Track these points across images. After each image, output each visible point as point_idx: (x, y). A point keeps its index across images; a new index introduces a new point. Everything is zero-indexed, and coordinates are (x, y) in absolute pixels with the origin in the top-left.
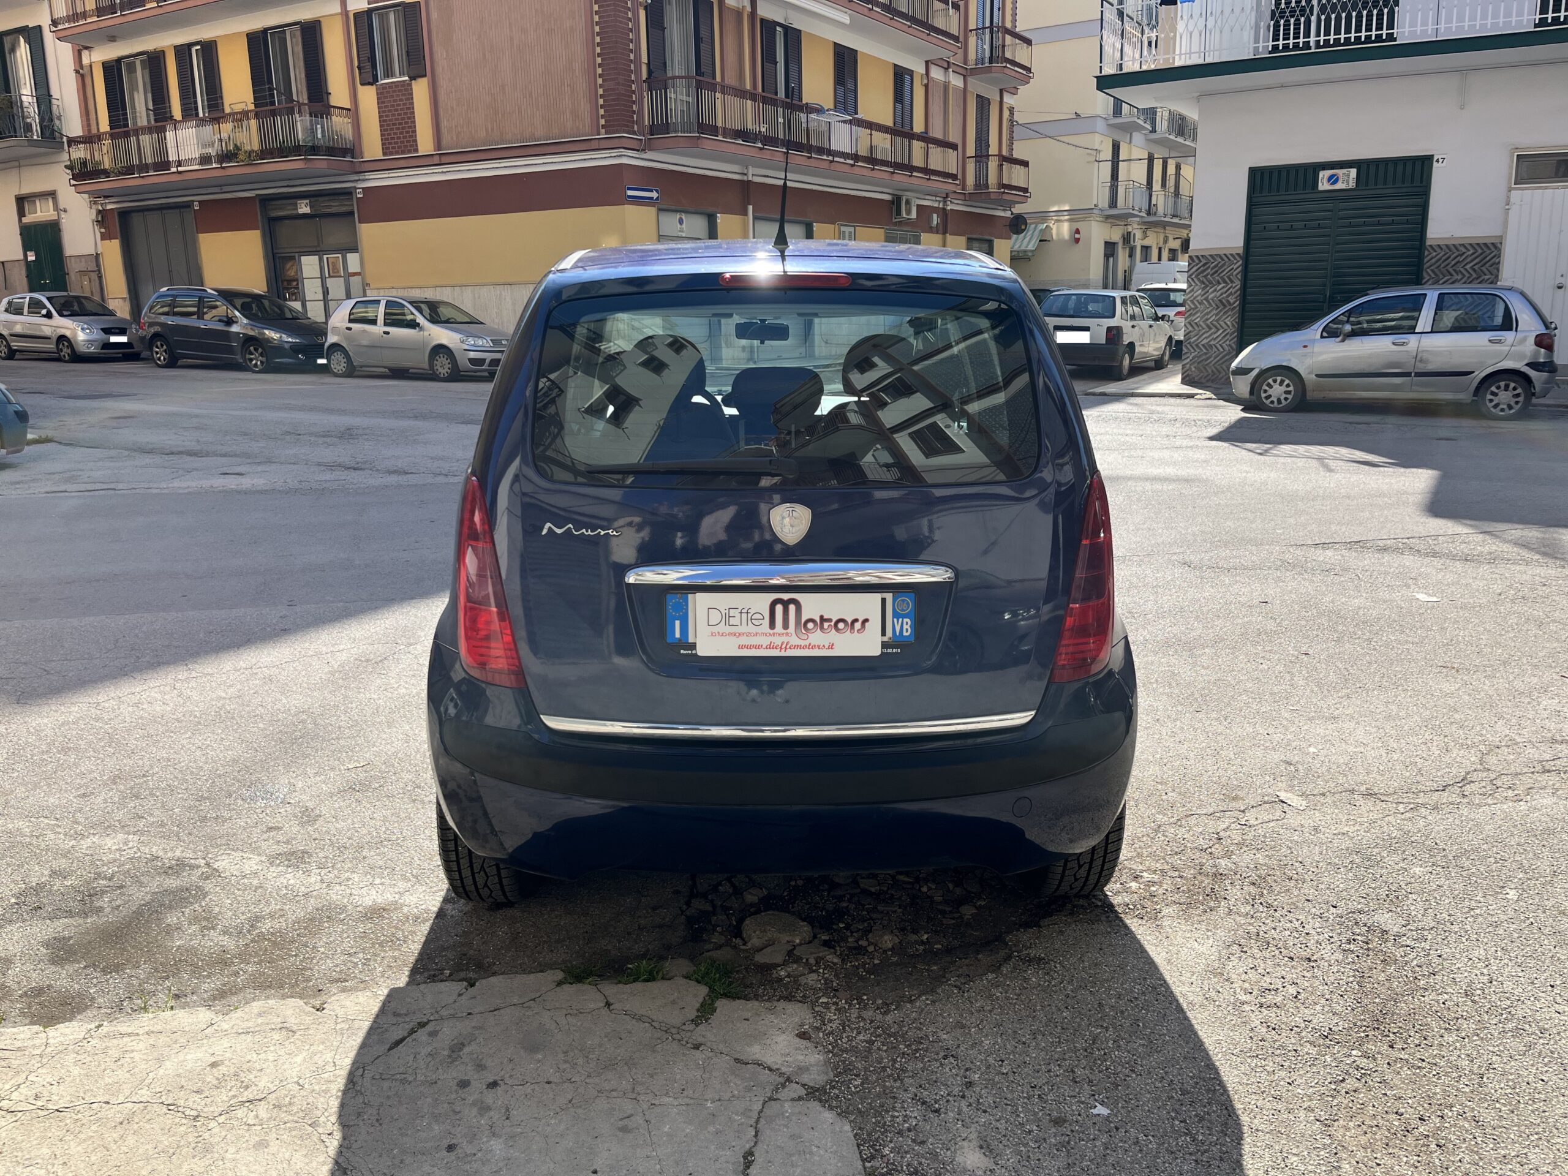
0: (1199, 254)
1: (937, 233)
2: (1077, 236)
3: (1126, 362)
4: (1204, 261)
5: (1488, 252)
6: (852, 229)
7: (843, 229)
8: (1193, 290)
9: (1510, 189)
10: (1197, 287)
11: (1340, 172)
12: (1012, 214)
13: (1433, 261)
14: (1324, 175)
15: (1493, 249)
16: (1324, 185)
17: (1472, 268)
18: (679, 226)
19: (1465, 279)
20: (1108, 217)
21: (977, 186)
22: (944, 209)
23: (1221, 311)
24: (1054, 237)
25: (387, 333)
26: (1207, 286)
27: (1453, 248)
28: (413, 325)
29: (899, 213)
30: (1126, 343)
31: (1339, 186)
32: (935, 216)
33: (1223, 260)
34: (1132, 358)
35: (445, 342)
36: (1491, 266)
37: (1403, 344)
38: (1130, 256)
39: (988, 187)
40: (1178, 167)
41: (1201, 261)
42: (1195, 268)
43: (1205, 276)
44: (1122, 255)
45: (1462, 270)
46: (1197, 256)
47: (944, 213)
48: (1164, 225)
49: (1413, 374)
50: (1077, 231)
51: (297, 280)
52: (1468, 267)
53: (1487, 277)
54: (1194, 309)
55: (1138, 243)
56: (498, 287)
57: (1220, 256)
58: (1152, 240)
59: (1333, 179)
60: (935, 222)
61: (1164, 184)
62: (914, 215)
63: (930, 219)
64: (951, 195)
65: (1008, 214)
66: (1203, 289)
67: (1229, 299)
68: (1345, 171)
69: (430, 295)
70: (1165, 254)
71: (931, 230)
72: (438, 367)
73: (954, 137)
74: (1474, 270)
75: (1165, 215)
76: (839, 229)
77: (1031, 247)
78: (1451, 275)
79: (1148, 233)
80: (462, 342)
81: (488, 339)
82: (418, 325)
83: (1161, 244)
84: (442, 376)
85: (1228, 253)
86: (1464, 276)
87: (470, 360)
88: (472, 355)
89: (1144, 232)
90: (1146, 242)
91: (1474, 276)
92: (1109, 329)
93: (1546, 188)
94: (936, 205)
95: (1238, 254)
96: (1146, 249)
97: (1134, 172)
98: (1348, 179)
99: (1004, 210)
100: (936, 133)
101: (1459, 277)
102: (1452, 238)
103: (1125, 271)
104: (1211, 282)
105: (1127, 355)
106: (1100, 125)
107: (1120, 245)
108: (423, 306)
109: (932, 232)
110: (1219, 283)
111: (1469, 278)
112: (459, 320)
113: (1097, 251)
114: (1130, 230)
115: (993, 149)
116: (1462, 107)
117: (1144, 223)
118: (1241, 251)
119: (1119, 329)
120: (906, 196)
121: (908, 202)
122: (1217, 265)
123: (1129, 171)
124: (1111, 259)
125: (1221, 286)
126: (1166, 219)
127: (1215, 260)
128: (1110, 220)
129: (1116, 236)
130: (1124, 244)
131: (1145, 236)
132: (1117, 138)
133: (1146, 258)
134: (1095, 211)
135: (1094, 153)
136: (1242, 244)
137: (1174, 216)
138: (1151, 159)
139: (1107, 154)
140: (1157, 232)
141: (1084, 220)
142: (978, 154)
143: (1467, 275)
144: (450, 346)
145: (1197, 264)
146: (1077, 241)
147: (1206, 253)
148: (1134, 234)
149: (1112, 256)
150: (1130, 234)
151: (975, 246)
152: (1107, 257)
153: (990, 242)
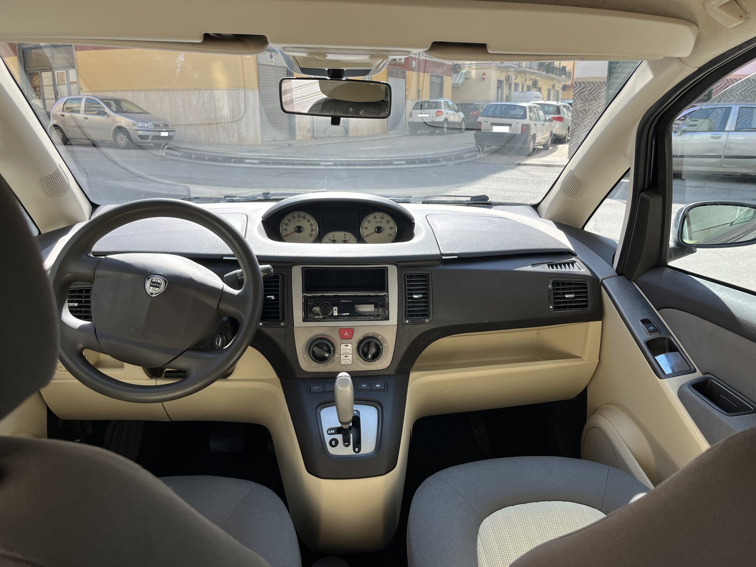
0: (580, 81)
1: (415, 71)
2: (484, 77)
3: (531, 146)
4: (583, 86)
5: (750, 84)
8: (576, 104)
10: (579, 103)
12: (453, 63)
13: (718, 88)
15: (753, 83)
17: (740, 93)
18: (270, 59)
19: (736, 100)
20: (499, 67)
22: (418, 59)
23: (593, 117)
24: (472, 77)
25: (86, 118)
26: (586, 102)
27: (730, 81)
28: (104, 113)
30: (532, 134)
32: (415, 62)
33: (595, 85)
34: (534, 142)
35: (123, 125)
36: (751, 93)
37: (718, 138)
38: (509, 88)
41: (581, 85)
42: (578, 90)
43: (584, 96)
44: (505, 87)
45: (735, 94)
46: (579, 83)
47: (419, 61)
48: (524, 72)
49: (723, 157)
50: (484, 74)
51: (39, 87)
52: (738, 92)
53: (748, 99)
54: (577, 115)
55: (513, 82)
56: (160, 91)
57: (592, 82)
58: (519, 80)
60: (414, 65)
62: (403, 61)
63: (411, 64)
65: (451, 63)
66: (583, 103)
67: (598, 110)
69: (118, 95)
70: (525, 88)
72: (119, 140)
74: (741, 95)
75: (526, 68)
77: (460, 82)
78: (728, 97)
79: (518, 77)
80: (134, 125)
81: (151, 123)
82: (106, 113)
83: (523, 83)
84: (122, 145)
85: (598, 81)
86: (735, 98)
87: (139, 136)
88: (140, 133)
89: (516, 76)
90: (517, 81)
91: (742, 98)
92: (523, 125)
94: (415, 57)
95: (604, 82)
96: (516, 85)
99: (448, 61)
101: (733, 99)
103: (507, 96)
104: (587, 100)
105: (532, 141)
107: (505, 82)
108: (112, 103)
109: (412, 70)
110: (592, 101)
111: (738, 99)
112: (134, 111)
113: (494, 84)
114: (509, 74)
117: (516, 71)
118: (605, 80)
119: (528, 126)
122: (591, 89)
124: (500, 89)
125: (593, 102)
126: (527, 70)
127: (590, 86)
128: (500, 69)
129: (503, 77)
130: (506, 81)
131: (516, 78)
133: (516, 90)
134: (493, 64)
136: (606, 75)
137: (530, 68)
140: (522, 76)
141: (487, 68)
143: (737, 98)
144: (126, 127)
145: (579, 88)
146: (484, 79)
147: (585, 81)
148: (512, 77)
149: (501, 88)
150: (509, 76)
151: (434, 79)
152: (498, 88)
153: (442, 78)
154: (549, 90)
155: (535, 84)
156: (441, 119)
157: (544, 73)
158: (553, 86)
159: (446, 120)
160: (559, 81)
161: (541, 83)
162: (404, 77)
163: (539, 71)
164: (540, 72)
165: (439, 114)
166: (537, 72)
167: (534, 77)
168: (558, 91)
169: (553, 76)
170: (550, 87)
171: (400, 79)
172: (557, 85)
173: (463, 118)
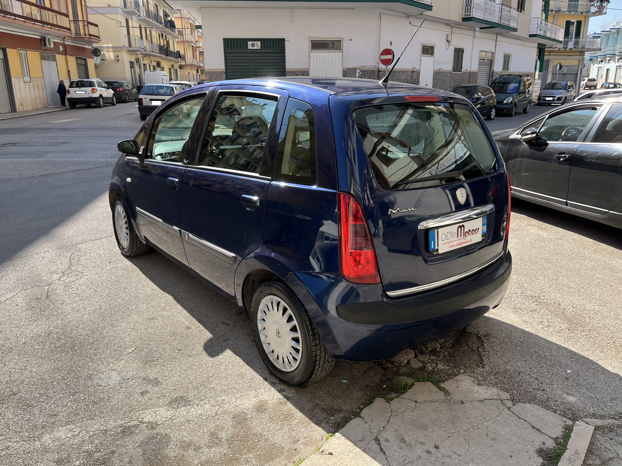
1: (63, 55)
2: (118, 58)
4: (211, 74)
5: (305, 74)
6: (25, 52)
7: (21, 51)
9: (310, 52)
11: (255, 42)
12: (92, 47)
14: (250, 43)
16: (250, 47)
20: (129, 51)
21: (76, 34)
22: (64, 44)
24: (107, 58)
27: (294, 72)
29: (45, 45)
31: (255, 48)
32: (61, 47)
33: (218, 74)
38: (140, 68)
39: (81, 35)
40: (150, 32)
44: (136, 67)
47: (64, 46)
48: (150, 55)
50: (118, 56)
55: (142, 62)
58: (146, 61)
59: (253, 45)
60: (61, 50)
61: (147, 39)
62: (52, 46)
63: (59, 48)
64: (67, 38)
65: (90, 47)
68: (256, 42)
70: (152, 68)
71: (59, 53)
73: (64, 11)
75: (149, 51)
76: (19, 52)
77: (100, 62)
79: (145, 58)
83: (150, 64)
85: (219, 71)
89: (143, 58)
90: (145, 62)
93: (320, 52)
94: (60, 42)
96: (144, 65)
97: (135, 32)
98: (258, 45)
99: (89, 45)
100: (55, 8)
102: (294, 69)
103: (139, 74)
106: (120, 11)
107: (135, 63)
109: (60, 54)
113: (127, 64)
115: (80, 18)
116: (292, 22)
117: (143, 54)
118: (224, 71)
120: (47, 37)
121: (49, 40)
122: (216, 76)
123: (133, 32)
124: (132, 69)
126: (151, 53)
129: (133, 60)
130: (137, 62)
131: (144, 60)
132: (127, 17)
133: (145, 69)
134: (124, 48)
135: (119, 23)
136: (224, 68)
137: (154, 52)
138: (140, 28)
139: (124, 24)
140: (148, 58)
141: (119, 51)
142: (75, 19)
145: (209, 75)
146: (118, 60)
148: (140, 59)
149: (133, 67)
150: (138, 58)
151: (80, 61)
152: (131, 68)
153: (85, 60)
154: (170, 69)
155: (159, 64)
156: (96, 95)
157: (164, 56)
158: (173, 66)
159: (101, 95)
160: (176, 62)
161: (164, 64)
162: (54, 60)
163: (161, 54)
164: (162, 56)
165: (94, 91)
166: (159, 55)
167: (157, 59)
168: (176, 70)
169: (171, 58)
170: (170, 67)
171: (51, 62)
172: (175, 65)
173: (114, 94)
